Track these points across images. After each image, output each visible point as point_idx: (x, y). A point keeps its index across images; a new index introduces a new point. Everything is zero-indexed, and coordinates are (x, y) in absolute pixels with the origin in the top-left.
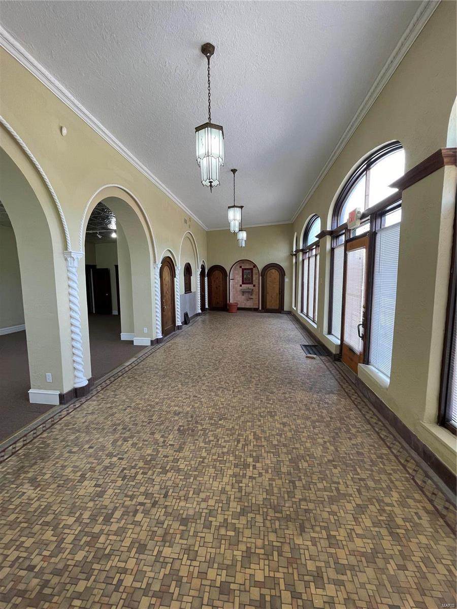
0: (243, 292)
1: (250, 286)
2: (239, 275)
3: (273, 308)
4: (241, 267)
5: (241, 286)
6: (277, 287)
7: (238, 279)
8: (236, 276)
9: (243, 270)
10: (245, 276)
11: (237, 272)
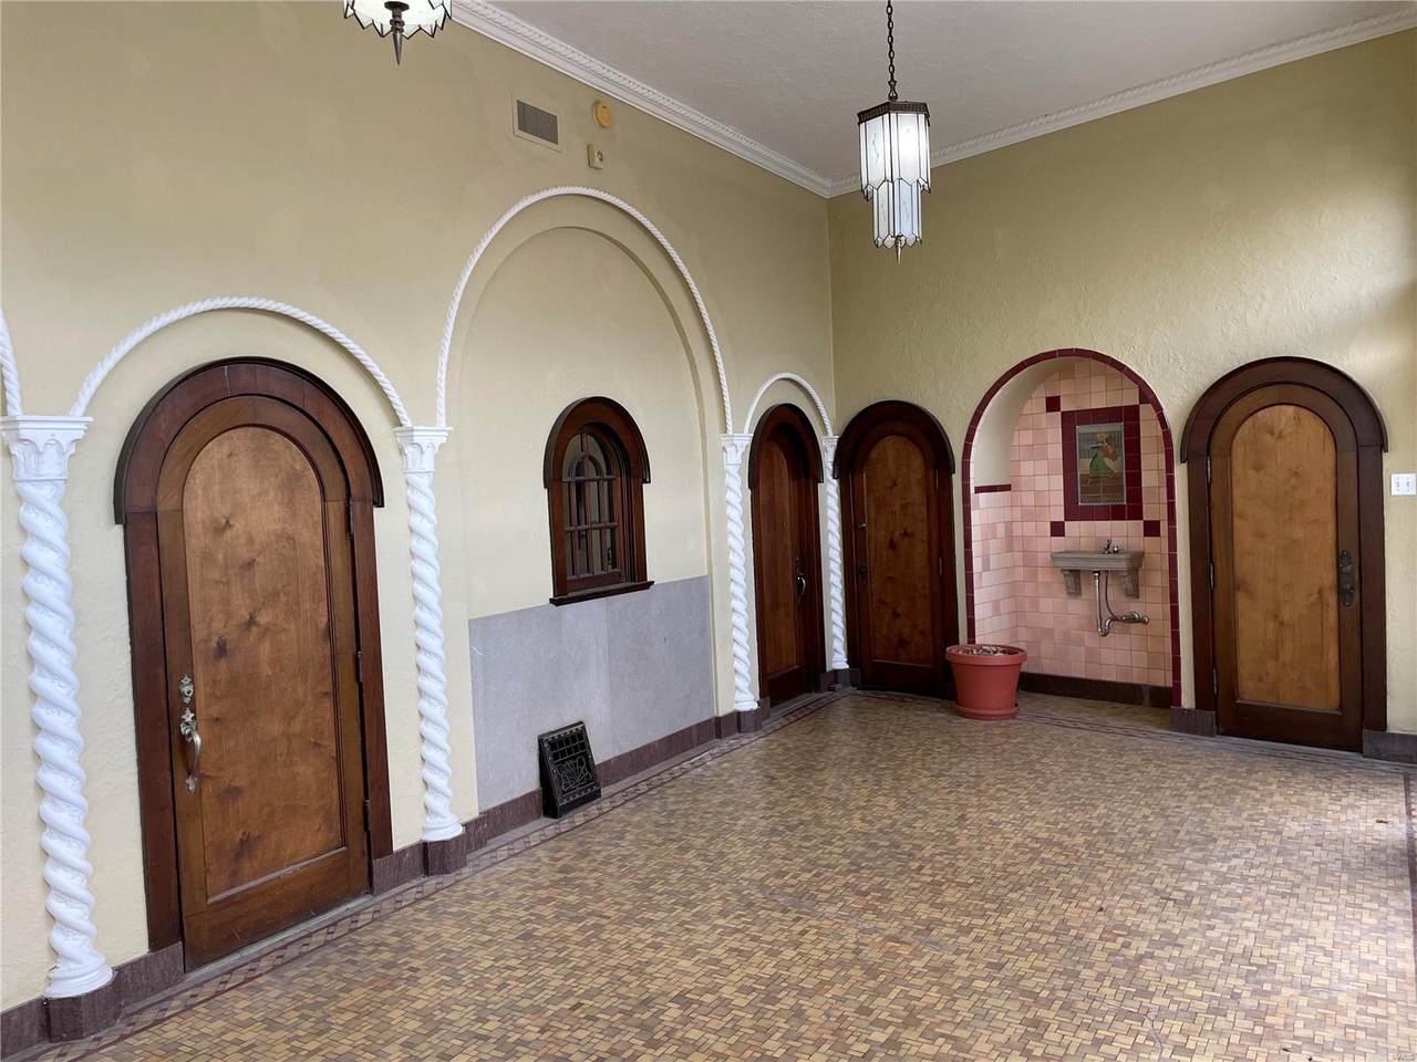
0: (1075, 574)
1: (1124, 533)
2: (1043, 456)
3: (1289, 699)
4: (1053, 404)
5: (1057, 529)
6: (1317, 538)
7: (1041, 483)
8: (1027, 468)
9: (1070, 421)
10: (1084, 466)
11: (1026, 437)
